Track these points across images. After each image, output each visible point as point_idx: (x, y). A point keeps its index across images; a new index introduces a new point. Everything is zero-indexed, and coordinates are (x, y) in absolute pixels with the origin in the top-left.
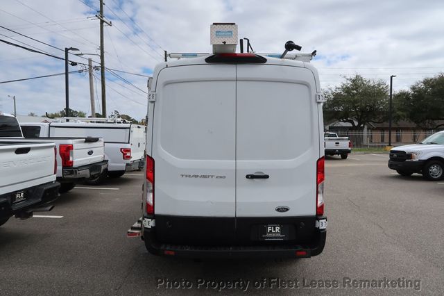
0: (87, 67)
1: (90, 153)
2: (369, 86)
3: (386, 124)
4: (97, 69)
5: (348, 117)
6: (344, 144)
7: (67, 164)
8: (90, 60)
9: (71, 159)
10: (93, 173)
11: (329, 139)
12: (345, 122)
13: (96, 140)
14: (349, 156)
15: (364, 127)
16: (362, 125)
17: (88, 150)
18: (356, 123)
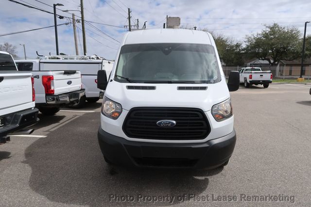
0: (72, 20)
1: (69, 83)
2: (284, 32)
3: (296, 62)
4: (79, 22)
5: (266, 56)
6: (267, 76)
7: (49, 92)
8: (73, 15)
9: (52, 88)
10: (72, 100)
11: (255, 73)
12: (263, 60)
13: (74, 72)
14: (270, 86)
15: (278, 64)
16: (276, 63)
17: (67, 81)
18: (272, 61)
